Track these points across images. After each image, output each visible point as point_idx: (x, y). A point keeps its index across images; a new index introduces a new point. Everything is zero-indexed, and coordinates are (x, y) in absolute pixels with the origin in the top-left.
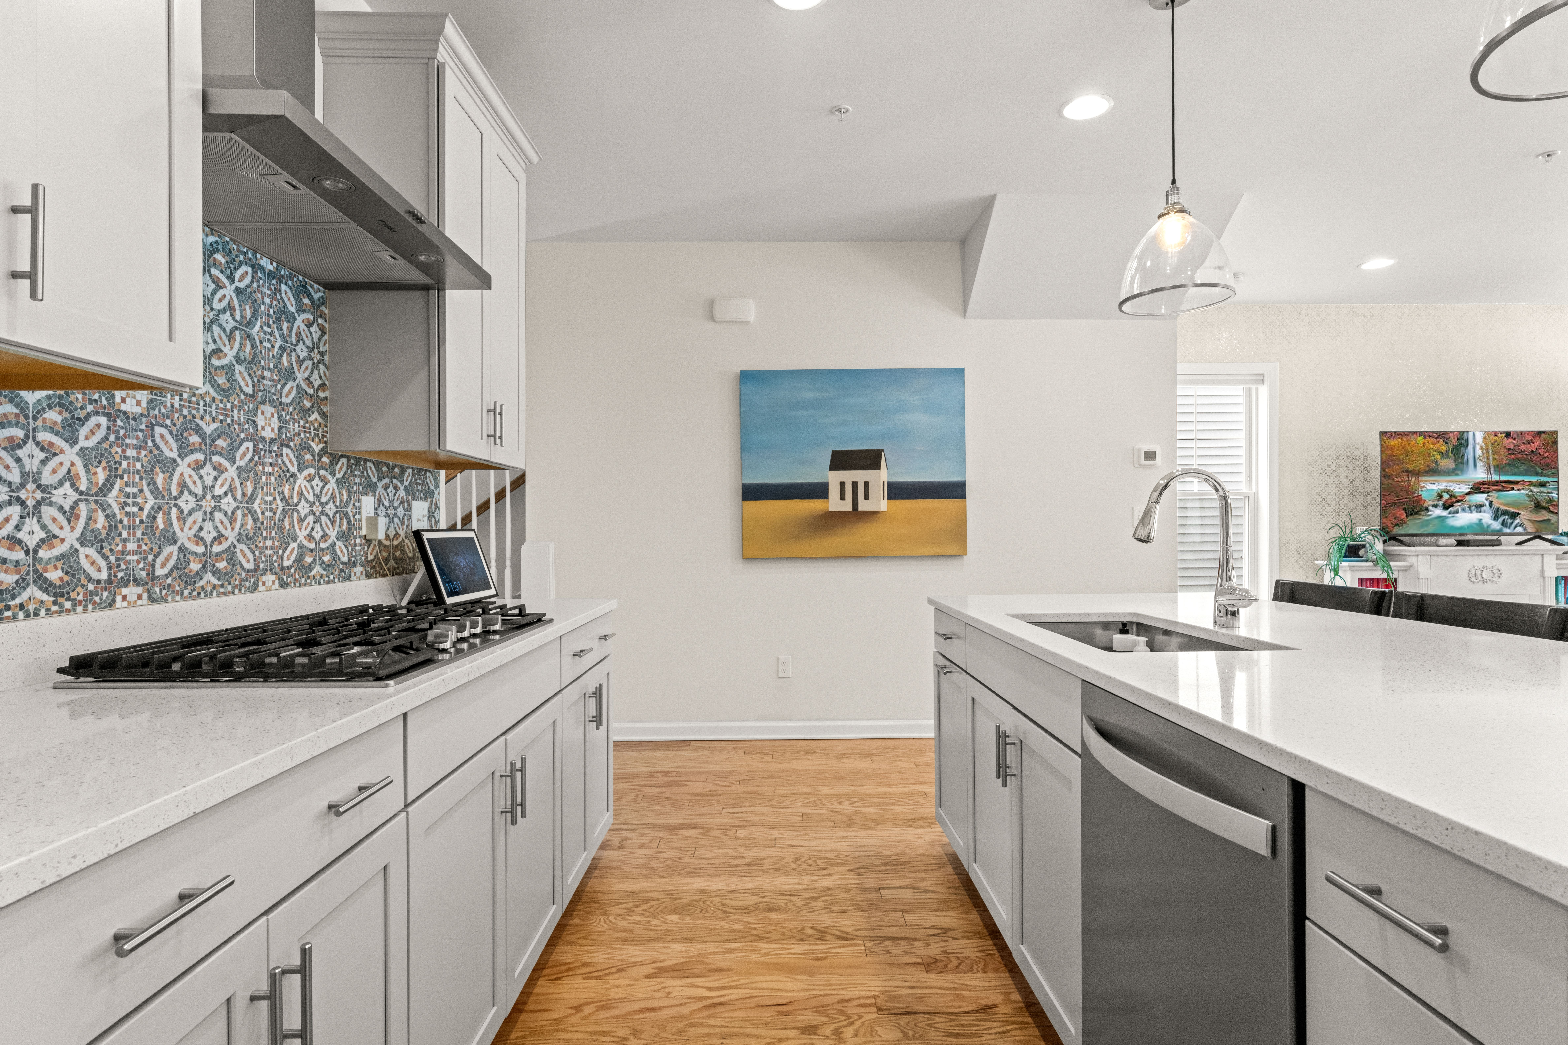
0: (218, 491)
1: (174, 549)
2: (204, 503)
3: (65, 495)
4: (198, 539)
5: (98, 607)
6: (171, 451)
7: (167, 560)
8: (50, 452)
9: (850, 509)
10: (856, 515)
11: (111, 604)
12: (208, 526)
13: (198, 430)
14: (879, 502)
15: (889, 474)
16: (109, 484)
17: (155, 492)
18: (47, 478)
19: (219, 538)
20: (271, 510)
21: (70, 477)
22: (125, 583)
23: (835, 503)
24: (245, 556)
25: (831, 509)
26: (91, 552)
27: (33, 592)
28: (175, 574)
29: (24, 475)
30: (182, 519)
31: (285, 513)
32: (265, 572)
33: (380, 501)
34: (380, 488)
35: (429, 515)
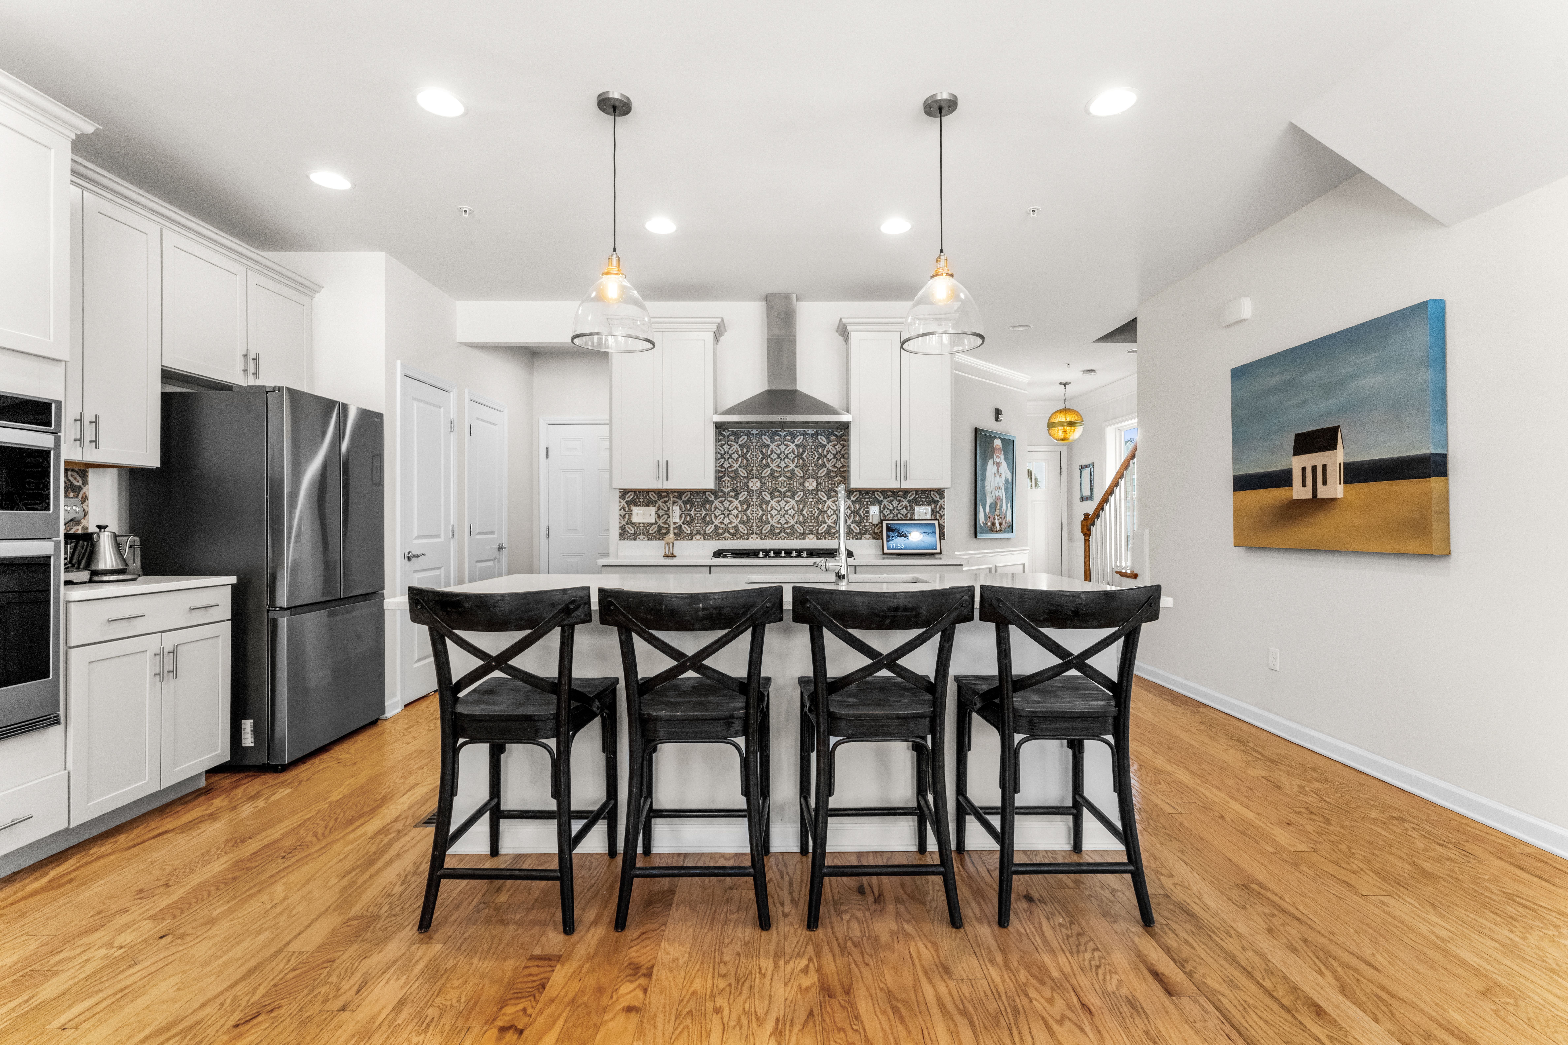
0: (786, 508)
1: (769, 526)
3: (735, 512)
4: (778, 523)
5: (743, 539)
6: (768, 498)
8: (731, 502)
9: (1310, 496)
10: (1317, 504)
11: (748, 539)
12: (783, 519)
13: (779, 491)
14: (1336, 489)
15: (1345, 454)
16: (747, 509)
17: (762, 510)
18: (730, 508)
19: (787, 522)
21: (736, 508)
22: (752, 534)
23: (1299, 492)
25: (1294, 498)
26: (742, 526)
27: (726, 534)
28: (769, 532)
29: (725, 508)
30: (772, 517)
31: (819, 514)
32: (809, 534)
33: (885, 507)
34: (885, 502)
35: (933, 512)
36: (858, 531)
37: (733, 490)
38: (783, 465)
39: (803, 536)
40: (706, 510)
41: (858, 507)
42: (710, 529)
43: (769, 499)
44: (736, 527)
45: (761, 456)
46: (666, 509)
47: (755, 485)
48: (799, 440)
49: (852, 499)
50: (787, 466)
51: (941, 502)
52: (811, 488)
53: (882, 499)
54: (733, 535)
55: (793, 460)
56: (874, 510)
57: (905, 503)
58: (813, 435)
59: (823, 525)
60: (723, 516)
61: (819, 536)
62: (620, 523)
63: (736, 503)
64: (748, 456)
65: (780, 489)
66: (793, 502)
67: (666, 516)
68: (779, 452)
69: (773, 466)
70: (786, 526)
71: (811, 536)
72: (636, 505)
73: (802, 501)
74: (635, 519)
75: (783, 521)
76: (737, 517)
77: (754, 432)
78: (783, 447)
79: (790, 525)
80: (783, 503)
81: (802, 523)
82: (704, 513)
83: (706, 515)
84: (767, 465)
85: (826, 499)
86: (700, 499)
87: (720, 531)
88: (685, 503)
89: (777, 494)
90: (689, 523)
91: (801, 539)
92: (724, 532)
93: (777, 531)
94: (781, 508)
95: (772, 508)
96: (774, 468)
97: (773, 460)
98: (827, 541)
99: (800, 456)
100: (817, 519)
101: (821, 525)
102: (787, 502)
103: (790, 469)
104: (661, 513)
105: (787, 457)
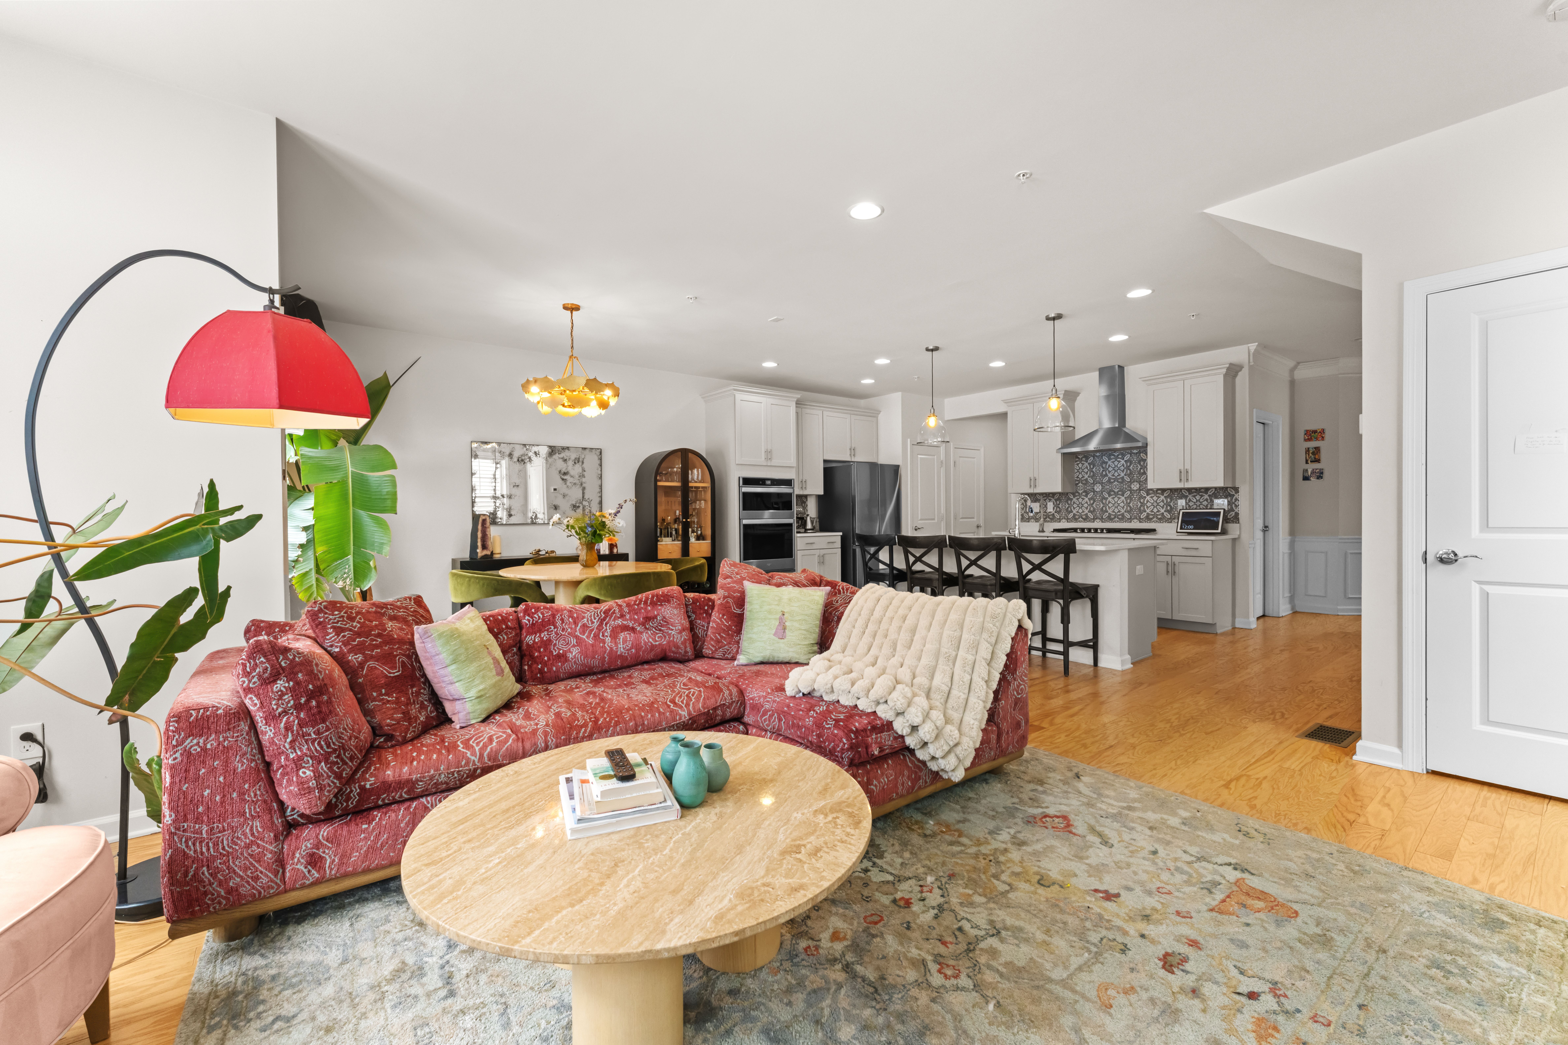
0: (1119, 502)
1: (1107, 514)
3: (1086, 505)
4: (1113, 512)
8: (1083, 499)
16: (1093, 503)
17: (1103, 504)
19: (1119, 511)
20: (1136, 505)
21: (1086, 503)
28: (1107, 518)
29: (1079, 503)
30: (1109, 508)
31: (1141, 506)
32: (1134, 519)
34: (1190, 497)
35: (1229, 503)
36: (1169, 517)
37: (1085, 492)
38: (1116, 474)
39: (1130, 520)
40: (1068, 504)
41: (1169, 500)
42: (1069, 516)
43: (1107, 497)
44: (1086, 515)
46: (1045, 504)
47: (1098, 488)
48: (1127, 457)
49: (1165, 495)
50: (1119, 475)
51: (1236, 496)
52: (1136, 489)
53: (1187, 495)
55: (1123, 471)
56: (1182, 503)
57: (1206, 497)
58: (1139, 457)
60: (1078, 508)
61: (1141, 520)
63: (1086, 499)
64: (1094, 470)
65: (1114, 490)
66: (1123, 498)
67: (1045, 508)
68: (1113, 467)
69: (1110, 475)
70: (1118, 514)
71: (1136, 520)
73: (1130, 497)
75: (1116, 510)
76: (1087, 508)
78: (1116, 463)
79: (1121, 514)
80: (1116, 499)
81: (1128, 512)
83: (1068, 507)
84: (1107, 476)
85: (1146, 496)
86: (1065, 497)
87: (1076, 517)
88: (1057, 500)
89: (1112, 493)
90: (1059, 512)
91: (1129, 522)
93: (1113, 517)
94: (1115, 502)
95: (1109, 502)
96: (1111, 477)
97: (1110, 472)
98: (1146, 523)
99: (1129, 468)
100: (1140, 510)
101: (1143, 513)
102: (1119, 498)
103: (1121, 477)
105: (1119, 469)
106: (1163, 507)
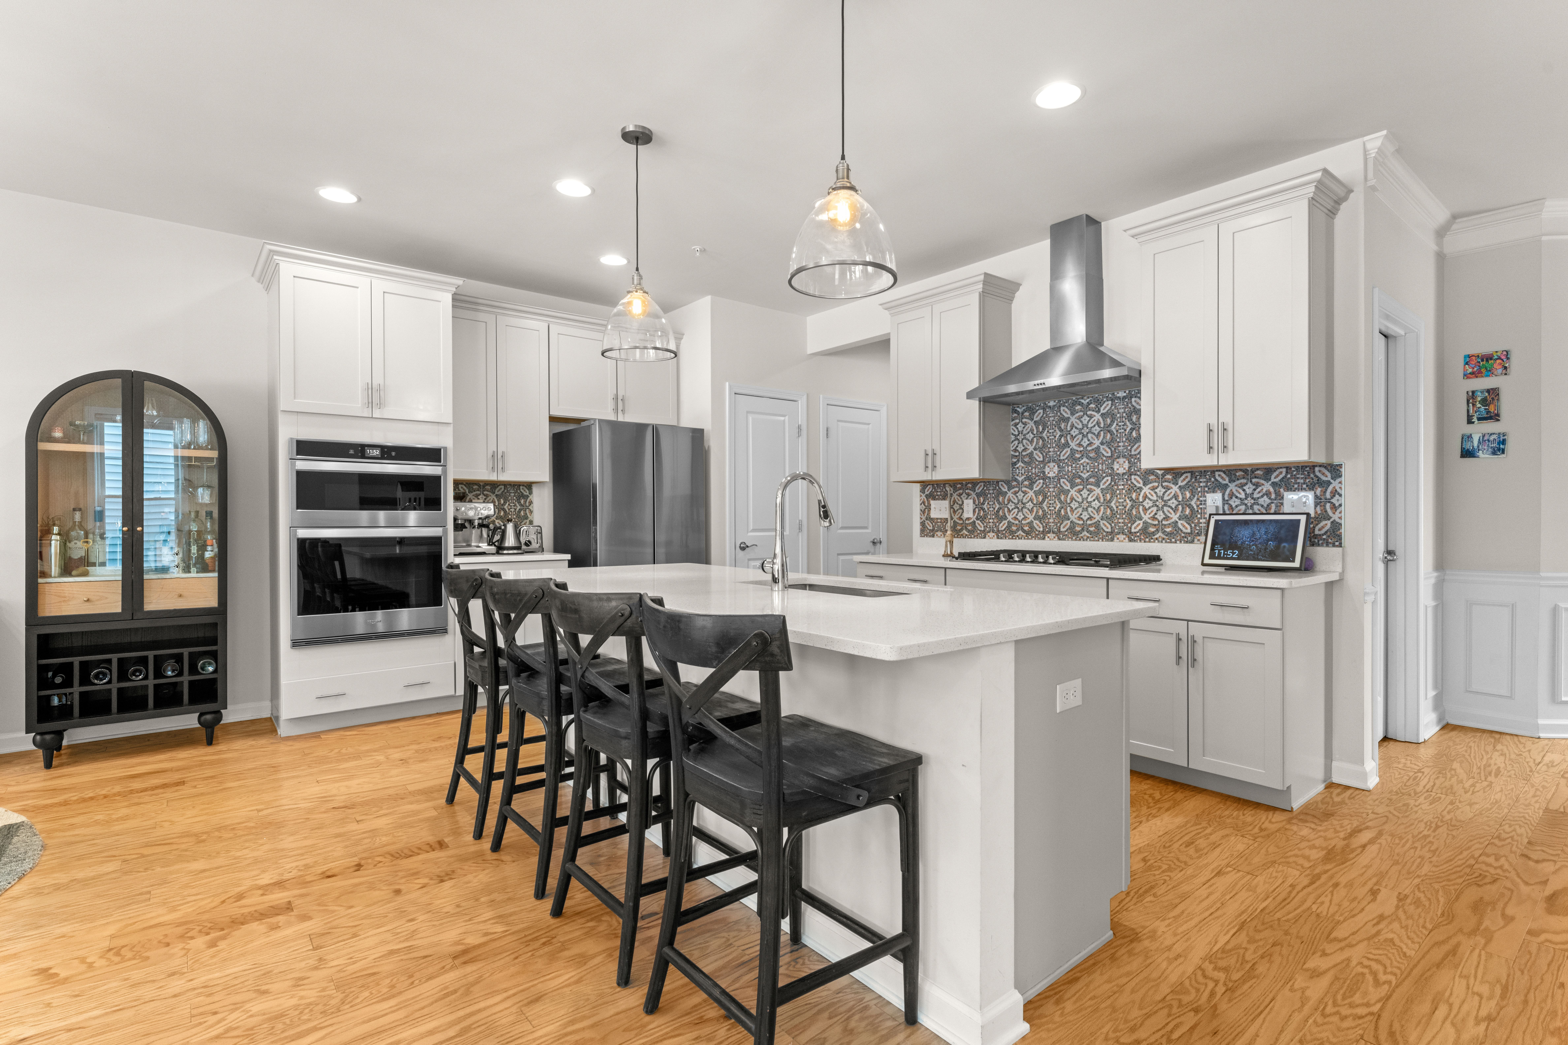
0: (1090, 499)
1: (1069, 522)
2: (1083, 505)
3: (1030, 505)
4: (1080, 518)
5: (1039, 539)
6: (1067, 486)
7: (1065, 526)
8: (1025, 493)
11: (1044, 539)
12: (1085, 513)
13: (1080, 477)
16: (1043, 501)
17: (1061, 502)
18: (1025, 501)
19: (1091, 518)
20: (1123, 505)
21: (1031, 500)
22: (1049, 532)
24: (1105, 526)
26: (1037, 522)
27: (1020, 532)
28: (1069, 531)
29: (1019, 500)
30: (1072, 510)
31: (1132, 507)
32: (1119, 533)
33: (1232, 495)
34: (1232, 487)
35: (1318, 501)
36: (1189, 531)
37: (1028, 478)
38: (1085, 442)
39: (1111, 536)
40: (999, 503)
41: (1188, 495)
42: (1003, 526)
43: (1069, 488)
44: (1030, 524)
45: (1059, 433)
46: (961, 503)
47: (1052, 470)
48: (1106, 407)
49: (1180, 484)
50: (1090, 444)
51: (1333, 483)
52: (1121, 471)
53: (1227, 482)
54: (1028, 533)
55: (1098, 436)
56: (1214, 500)
57: (1267, 487)
58: (1124, 398)
59: (1138, 522)
60: (1016, 510)
61: (1132, 537)
62: (921, 518)
63: (1031, 494)
64: (1044, 435)
65: (1082, 474)
66: (1098, 491)
67: (961, 511)
68: (1080, 426)
69: (1073, 445)
70: (1089, 522)
71: (1121, 537)
72: (934, 499)
73: (1110, 489)
74: (933, 515)
75: (1085, 516)
76: (1031, 511)
77: (1052, 403)
78: (1085, 419)
79: (1094, 521)
80: (1085, 493)
81: (1108, 519)
82: (998, 506)
83: (999, 509)
84: (1067, 445)
85: (1141, 485)
86: (993, 490)
87: (1014, 528)
88: (978, 495)
89: (1078, 481)
90: (982, 519)
91: (1108, 540)
92: (1018, 530)
93: (1078, 529)
94: (1083, 499)
95: (1072, 499)
96: (1075, 448)
97: (1073, 438)
98: (1143, 544)
99: (1107, 429)
100: (1129, 514)
101: (1135, 521)
102: (1090, 491)
103: (1094, 447)
104: (956, 507)
105: (1090, 432)
106: (1175, 510)
